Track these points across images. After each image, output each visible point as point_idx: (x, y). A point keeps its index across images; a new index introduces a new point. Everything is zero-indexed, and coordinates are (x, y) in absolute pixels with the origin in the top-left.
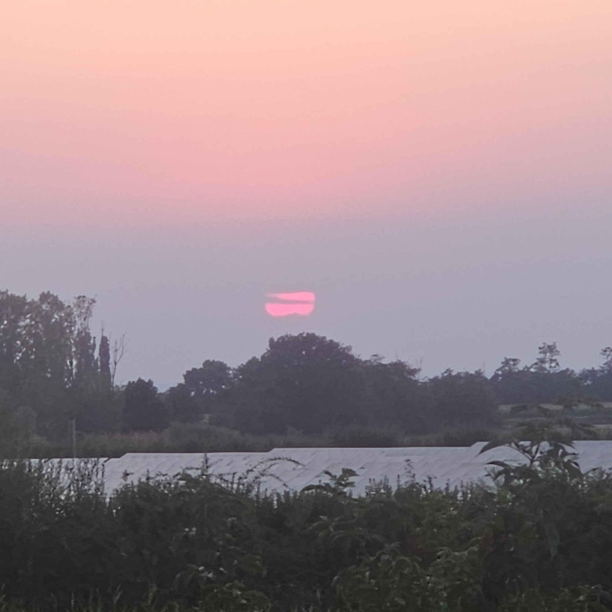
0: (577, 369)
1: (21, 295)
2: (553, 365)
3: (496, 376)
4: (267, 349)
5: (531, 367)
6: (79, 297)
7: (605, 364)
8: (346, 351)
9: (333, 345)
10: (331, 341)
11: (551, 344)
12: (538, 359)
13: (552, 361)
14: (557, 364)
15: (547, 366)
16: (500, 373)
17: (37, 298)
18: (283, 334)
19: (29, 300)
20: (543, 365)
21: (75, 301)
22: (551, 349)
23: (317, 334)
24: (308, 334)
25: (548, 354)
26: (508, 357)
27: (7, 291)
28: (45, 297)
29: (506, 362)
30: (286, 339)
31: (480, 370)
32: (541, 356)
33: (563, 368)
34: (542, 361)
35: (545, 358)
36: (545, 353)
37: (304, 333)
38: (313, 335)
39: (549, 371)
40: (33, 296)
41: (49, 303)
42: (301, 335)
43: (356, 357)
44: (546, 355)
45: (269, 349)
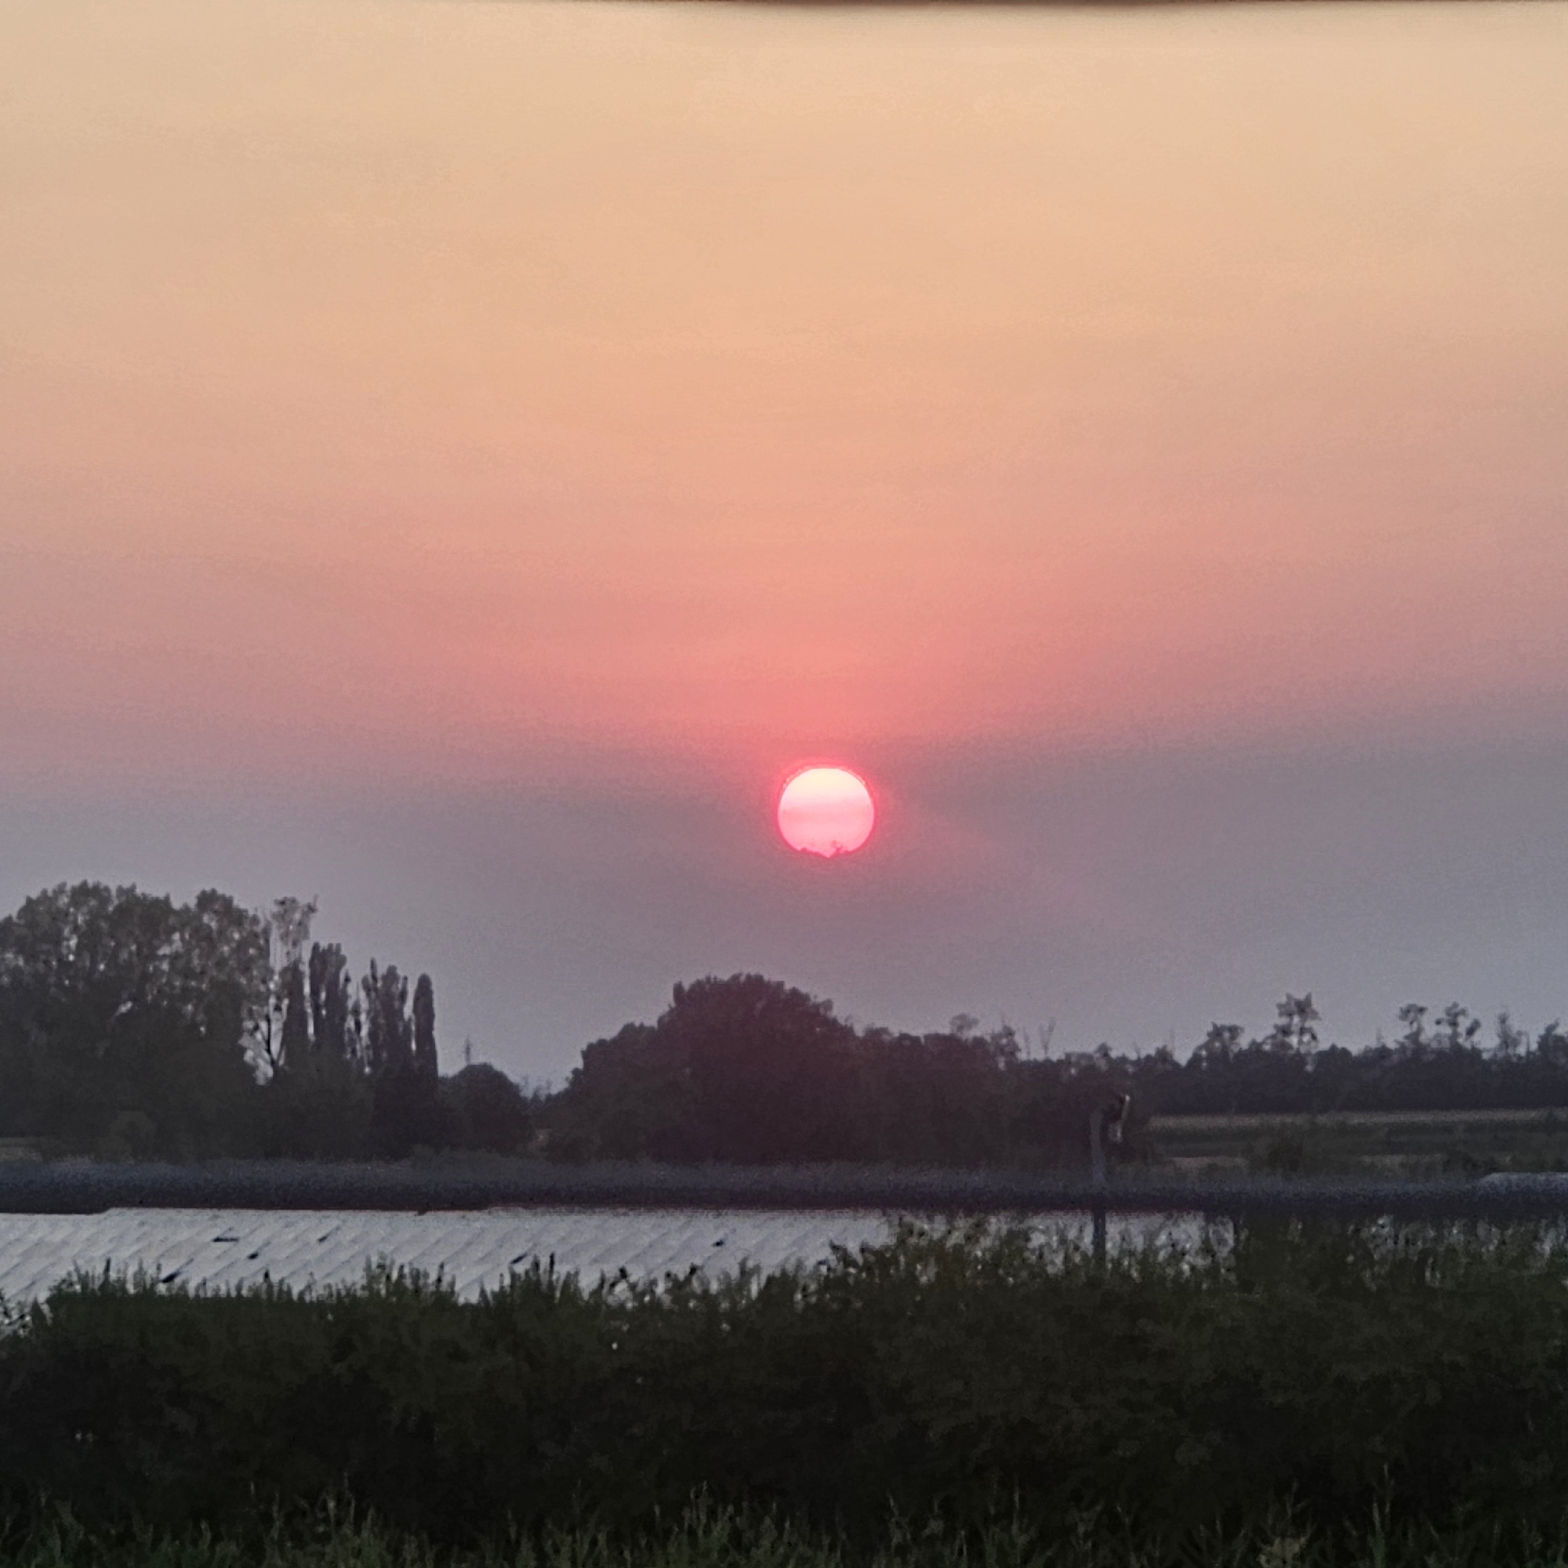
0: (1356, 1046)
1: (161, 895)
2: (1306, 1038)
3: (1195, 1060)
4: (669, 1006)
5: (1264, 1042)
6: (282, 903)
7: (1407, 1037)
8: (822, 1011)
9: (797, 998)
10: (794, 992)
11: (1301, 996)
12: (1276, 1027)
13: (1302, 1031)
14: (1314, 1037)
15: (1294, 1040)
16: (1204, 1053)
17: (192, 903)
18: (701, 977)
19: (176, 905)
20: (1287, 1039)
21: (276, 909)
22: (1303, 1008)
23: (766, 978)
24: (749, 977)
25: (1296, 1019)
26: (1219, 1023)
27: (133, 887)
28: (207, 900)
29: (1217, 1033)
30: (707, 986)
31: (1165, 1047)
32: (1283, 1021)
33: (1324, 1045)
34: (1285, 1031)
35: (1289, 1026)
36: (1290, 1015)
37: (740, 974)
38: (759, 979)
39: (1298, 1050)
40: (183, 898)
41: (215, 912)
42: (735, 978)
43: (842, 1021)
44: (1292, 1019)
45: (673, 1005)
